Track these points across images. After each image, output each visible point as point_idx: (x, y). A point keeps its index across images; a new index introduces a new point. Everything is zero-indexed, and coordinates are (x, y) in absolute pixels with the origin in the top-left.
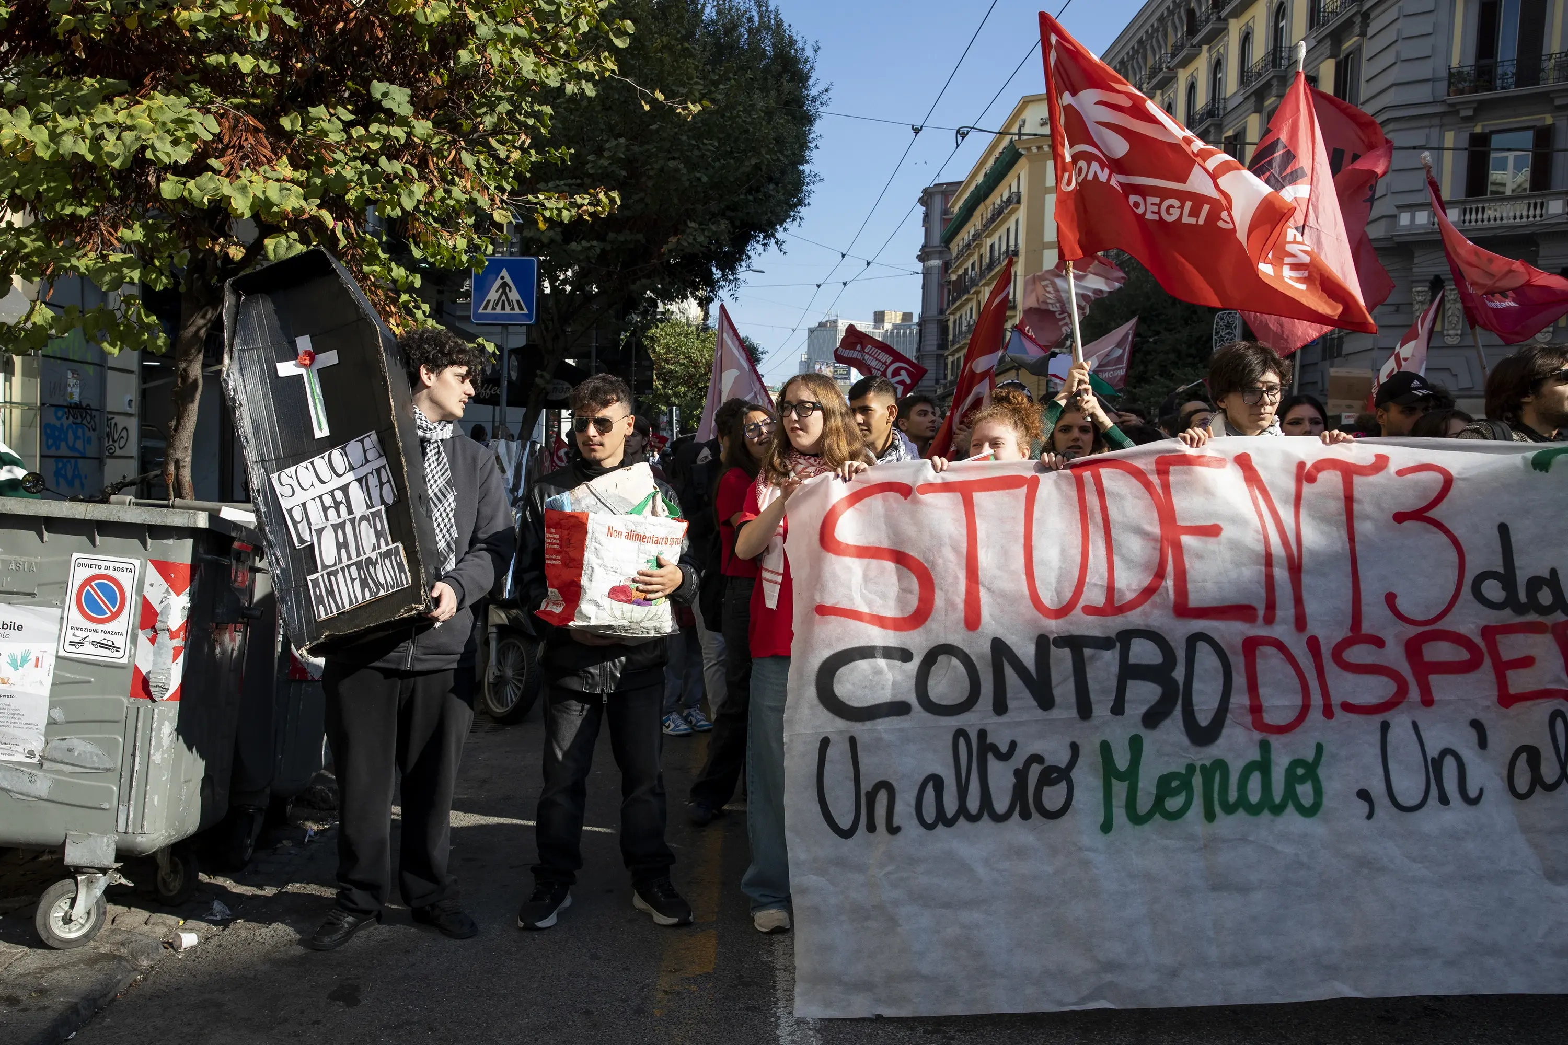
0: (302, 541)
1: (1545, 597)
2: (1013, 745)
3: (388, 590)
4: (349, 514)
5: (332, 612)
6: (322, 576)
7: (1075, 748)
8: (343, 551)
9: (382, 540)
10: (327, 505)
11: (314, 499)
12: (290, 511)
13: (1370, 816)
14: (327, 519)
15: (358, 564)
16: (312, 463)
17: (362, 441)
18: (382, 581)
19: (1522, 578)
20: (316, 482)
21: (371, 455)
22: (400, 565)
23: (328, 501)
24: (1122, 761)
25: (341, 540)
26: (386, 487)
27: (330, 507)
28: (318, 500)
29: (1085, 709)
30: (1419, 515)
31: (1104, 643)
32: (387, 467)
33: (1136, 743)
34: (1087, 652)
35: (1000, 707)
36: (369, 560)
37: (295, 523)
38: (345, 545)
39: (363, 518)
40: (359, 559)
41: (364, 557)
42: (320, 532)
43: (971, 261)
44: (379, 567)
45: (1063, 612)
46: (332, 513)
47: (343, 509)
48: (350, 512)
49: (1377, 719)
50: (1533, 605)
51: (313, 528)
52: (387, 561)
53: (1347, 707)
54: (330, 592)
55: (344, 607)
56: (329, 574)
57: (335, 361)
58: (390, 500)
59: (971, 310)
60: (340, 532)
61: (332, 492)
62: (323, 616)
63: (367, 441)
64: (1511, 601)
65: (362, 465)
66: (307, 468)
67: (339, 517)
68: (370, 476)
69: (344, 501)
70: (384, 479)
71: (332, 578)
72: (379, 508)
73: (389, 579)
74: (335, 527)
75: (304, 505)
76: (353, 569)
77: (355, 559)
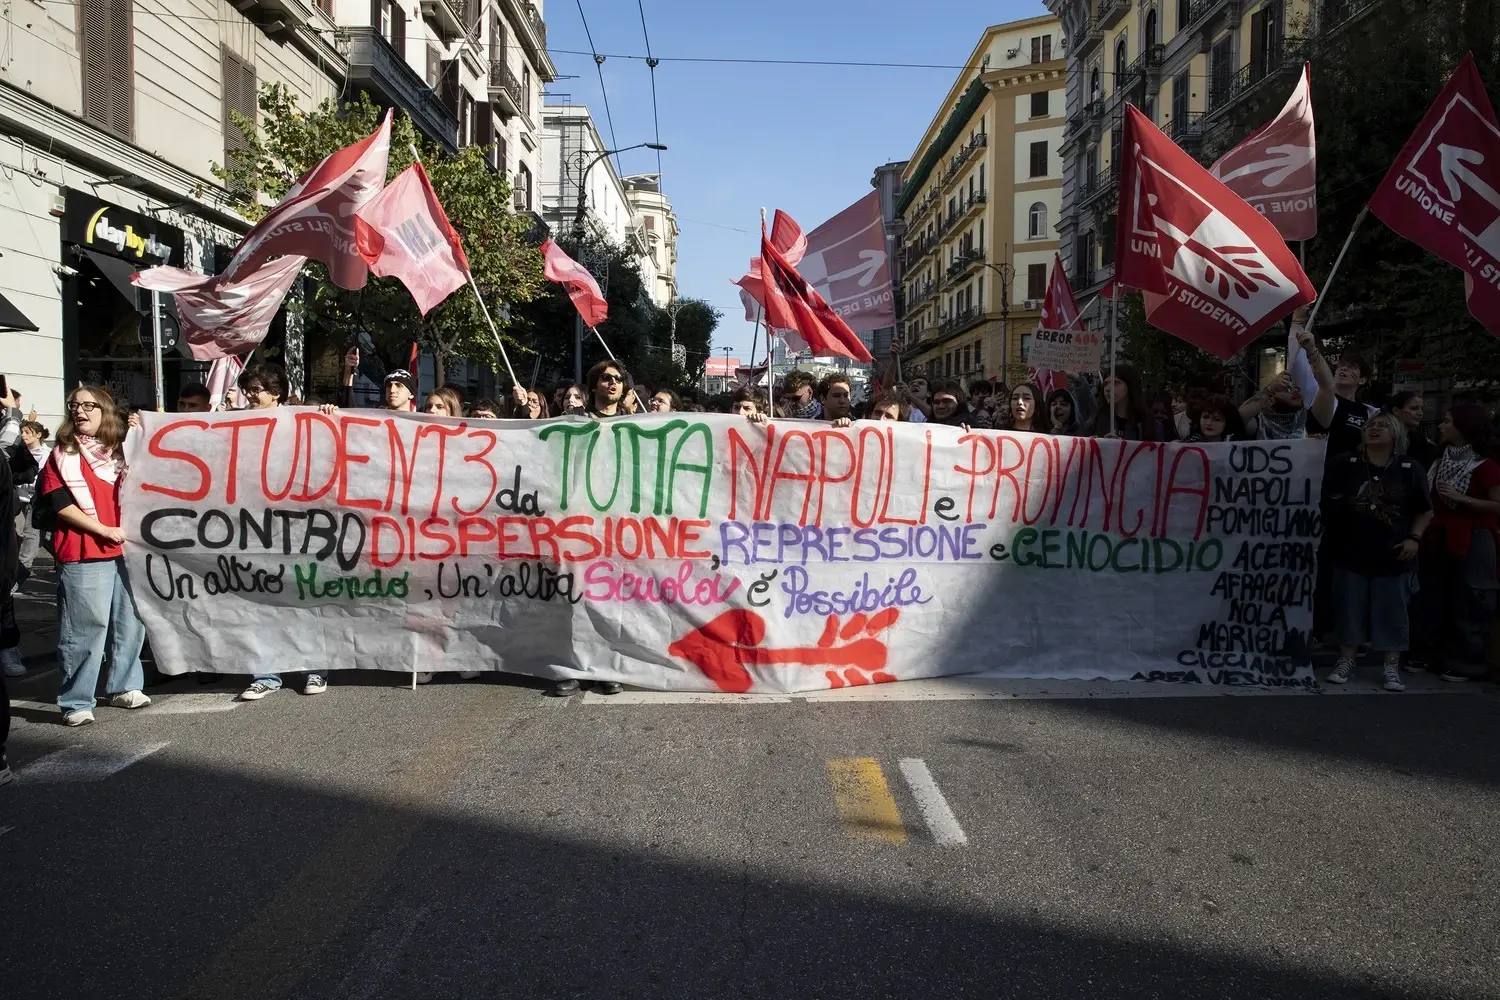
1: (529, 505)
2: (250, 564)
7: (282, 567)
13: (430, 600)
19: (522, 493)
24: (306, 575)
29: (287, 548)
30: (478, 458)
31: (300, 515)
33: (313, 567)
34: (291, 520)
35: (243, 545)
43: (928, 223)
45: (280, 497)
49: (438, 562)
50: (523, 509)
53: (422, 555)
59: (929, 272)
64: (514, 506)
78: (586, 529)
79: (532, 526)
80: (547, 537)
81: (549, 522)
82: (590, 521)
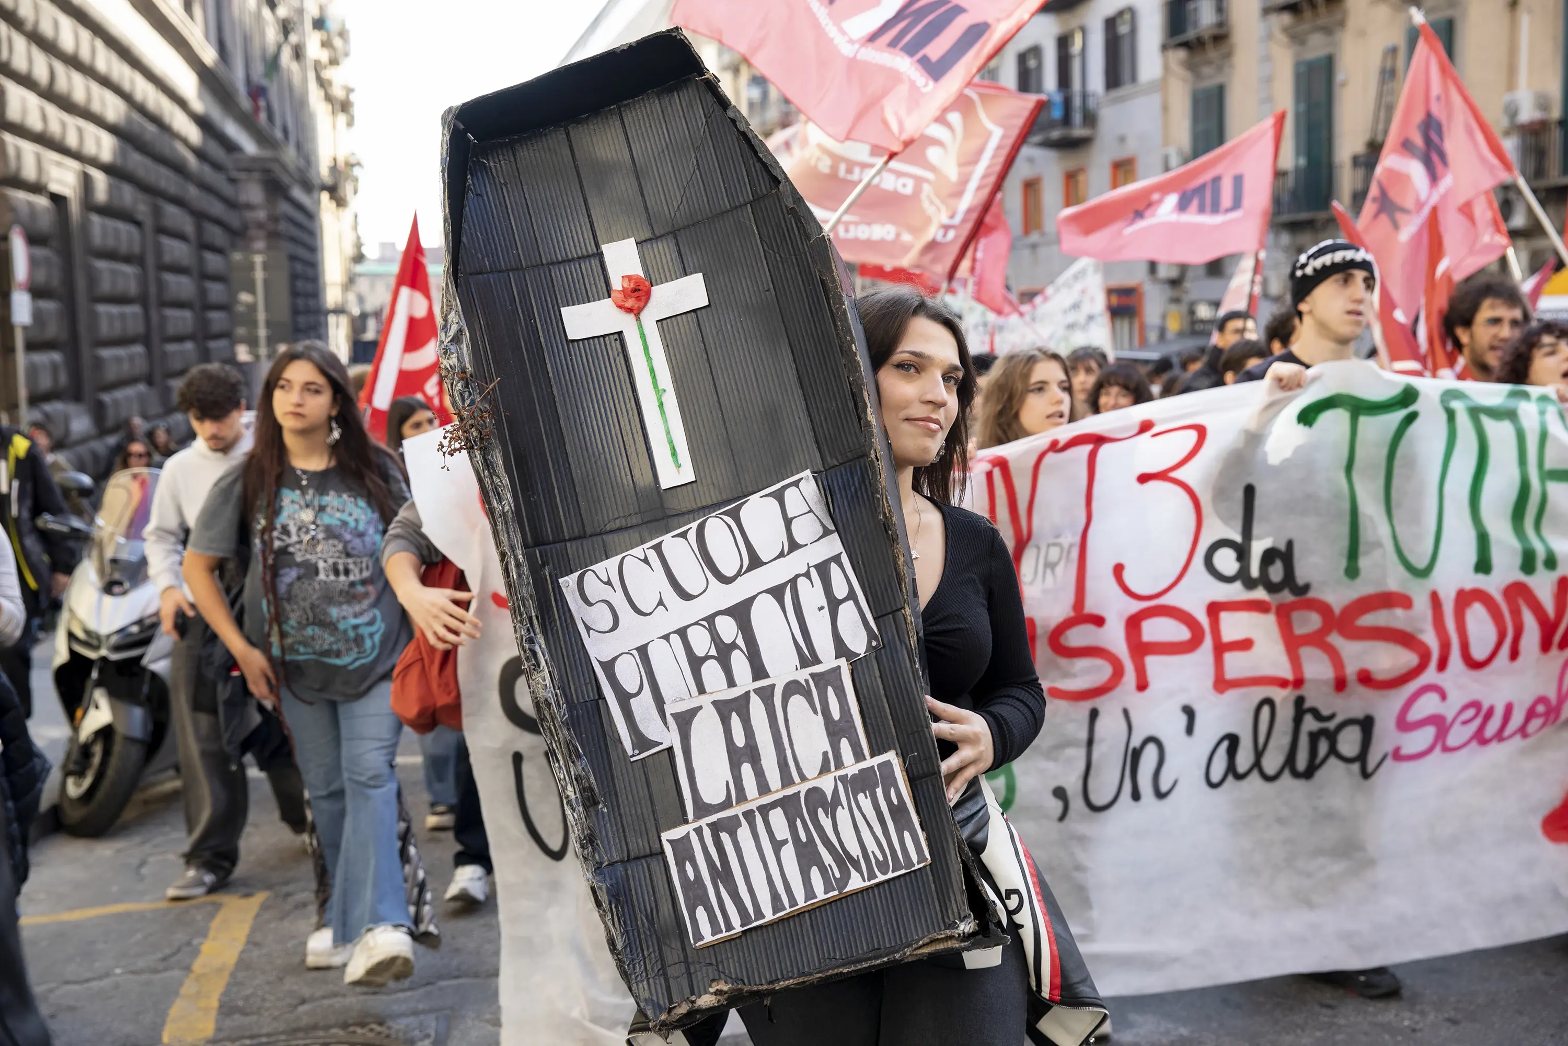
0: (642, 742)
1: (1276, 571)
3: (872, 876)
4: (755, 679)
5: (729, 927)
6: (699, 831)
8: (747, 770)
9: (845, 744)
10: (700, 652)
11: (666, 637)
12: (608, 667)
13: (1062, 818)
14: (702, 690)
15: (788, 805)
16: (658, 548)
17: (779, 497)
18: (855, 851)
19: (1258, 549)
20: (670, 596)
21: (805, 529)
22: (898, 812)
23: (701, 642)
25: (740, 740)
26: (847, 612)
27: (707, 657)
28: (676, 639)
30: (1165, 475)
32: (845, 559)
36: (815, 794)
37: (624, 698)
38: (751, 753)
39: (793, 688)
40: (790, 791)
41: (803, 788)
42: (685, 721)
44: (842, 814)
46: (712, 672)
47: (740, 662)
48: (759, 671)
49: (1086, 706)
50: (1264, 581)
51: (669, 709)
52: (865, 802)
54: (722, 874)
55: (759, 914)
56: (715, 828)
57: (700, 299)
58: (858, 643)
60: (735, 721)
61: (710, 620)
62: (708, 937)
63: (791, 495)
64: (1243, 576)
65: (781, 555)
66: (646, 561)
67: (731, 683)
68: (802, 583)
69: (740, 642)
70: (840, 590)
71: (725, 837)
72: (834, 663)
73: (871, 846)
74: (724, 709)
75: (643, 651)
76: (777, 817)
77: (778, 792)
78: (1396, 618)
79: (1284, 615)
80: (1317, 640)
81: (1323, 609)
82: (1405, 602)
